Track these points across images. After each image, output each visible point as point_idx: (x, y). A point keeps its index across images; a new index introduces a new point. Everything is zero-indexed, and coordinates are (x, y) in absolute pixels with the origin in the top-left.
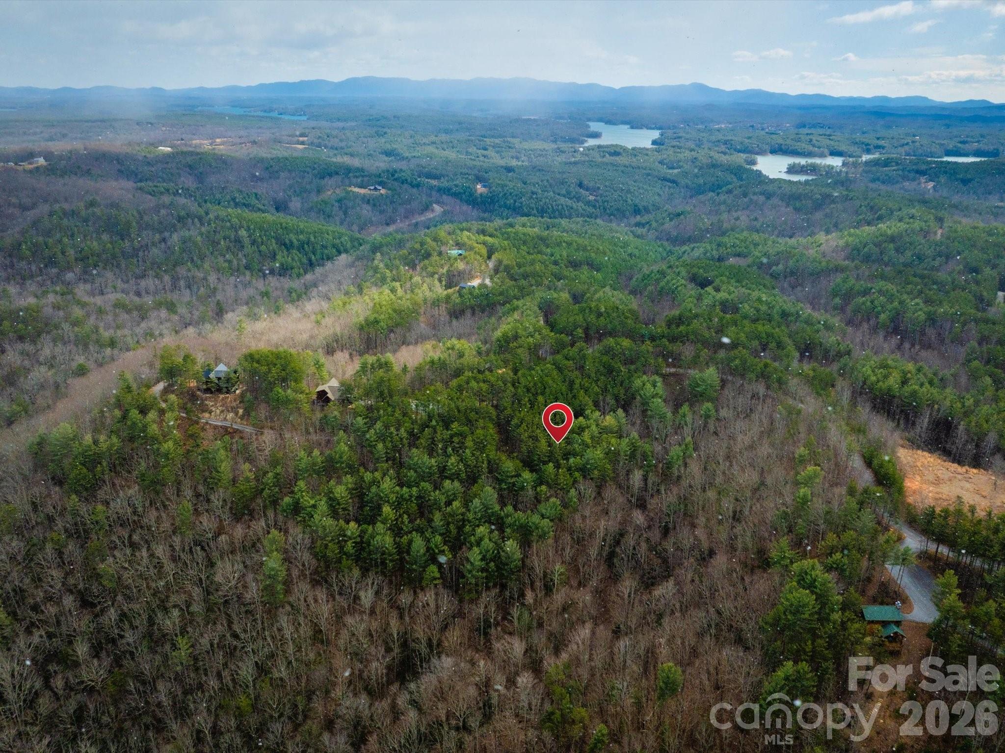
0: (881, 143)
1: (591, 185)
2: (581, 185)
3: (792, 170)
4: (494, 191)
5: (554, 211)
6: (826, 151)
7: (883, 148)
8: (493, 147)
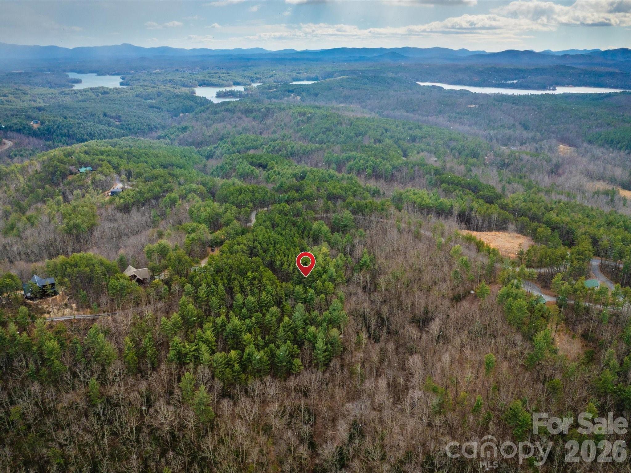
0: (258, 76)
1: (114, 114)
2: (105, 115)
3: (219, 95)
4: (48, 125)
5: (99, 135)
6: (232, 83)
7: (261, 79)
8: (11, 94)
